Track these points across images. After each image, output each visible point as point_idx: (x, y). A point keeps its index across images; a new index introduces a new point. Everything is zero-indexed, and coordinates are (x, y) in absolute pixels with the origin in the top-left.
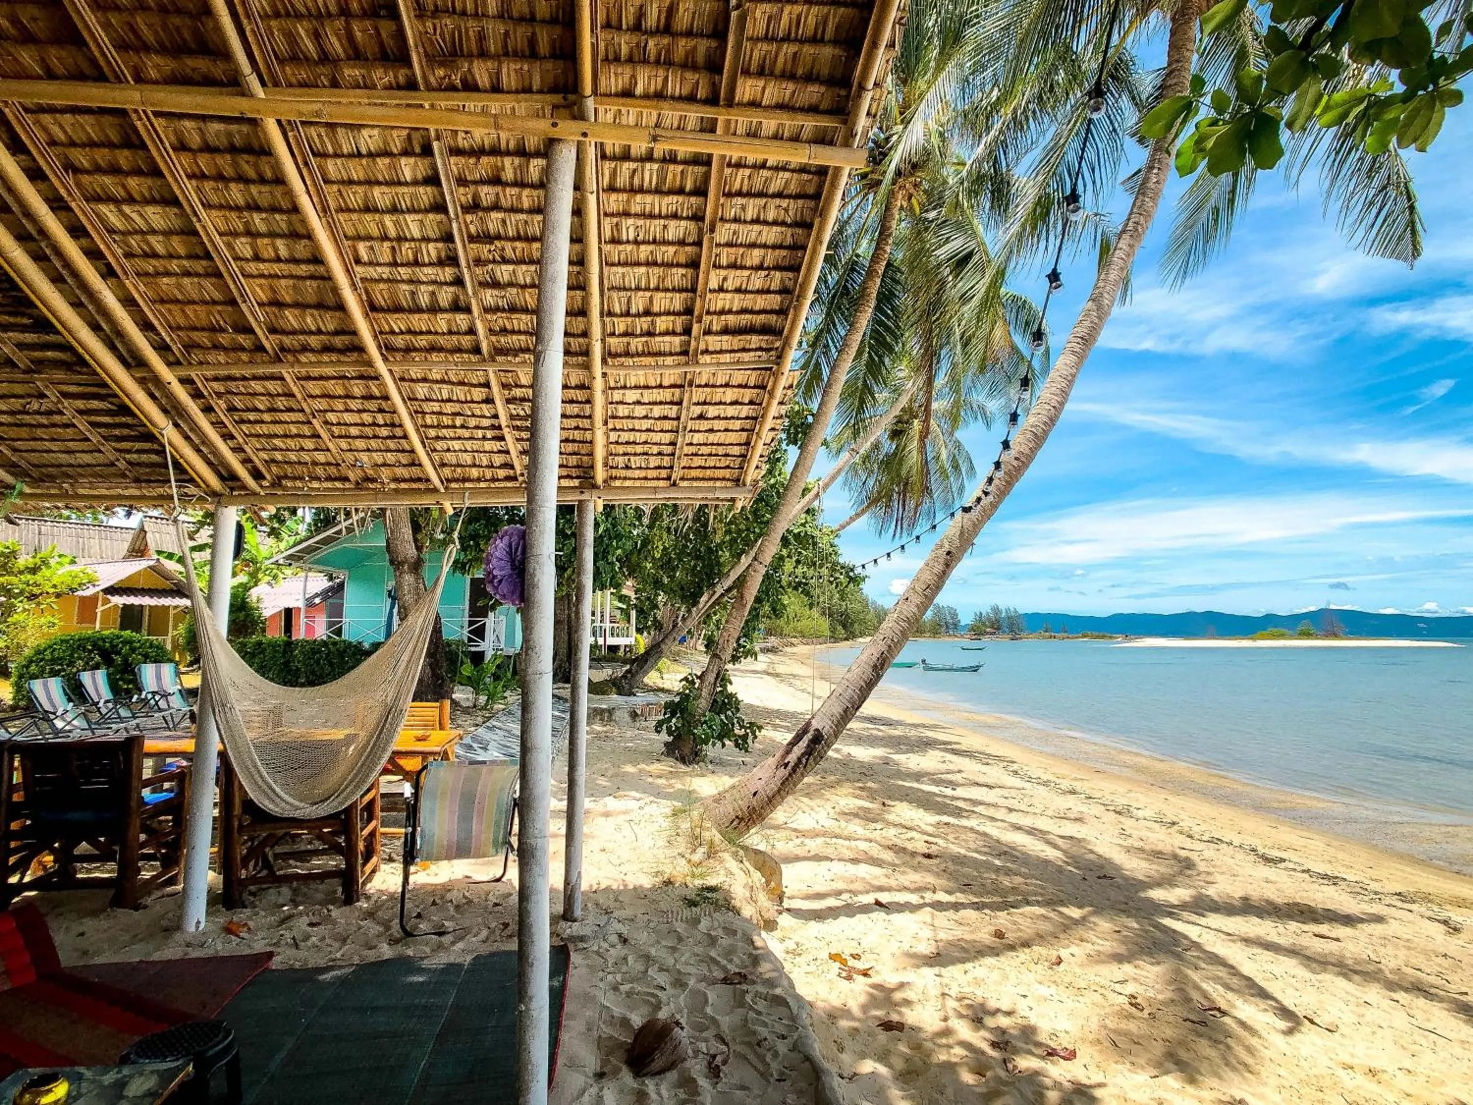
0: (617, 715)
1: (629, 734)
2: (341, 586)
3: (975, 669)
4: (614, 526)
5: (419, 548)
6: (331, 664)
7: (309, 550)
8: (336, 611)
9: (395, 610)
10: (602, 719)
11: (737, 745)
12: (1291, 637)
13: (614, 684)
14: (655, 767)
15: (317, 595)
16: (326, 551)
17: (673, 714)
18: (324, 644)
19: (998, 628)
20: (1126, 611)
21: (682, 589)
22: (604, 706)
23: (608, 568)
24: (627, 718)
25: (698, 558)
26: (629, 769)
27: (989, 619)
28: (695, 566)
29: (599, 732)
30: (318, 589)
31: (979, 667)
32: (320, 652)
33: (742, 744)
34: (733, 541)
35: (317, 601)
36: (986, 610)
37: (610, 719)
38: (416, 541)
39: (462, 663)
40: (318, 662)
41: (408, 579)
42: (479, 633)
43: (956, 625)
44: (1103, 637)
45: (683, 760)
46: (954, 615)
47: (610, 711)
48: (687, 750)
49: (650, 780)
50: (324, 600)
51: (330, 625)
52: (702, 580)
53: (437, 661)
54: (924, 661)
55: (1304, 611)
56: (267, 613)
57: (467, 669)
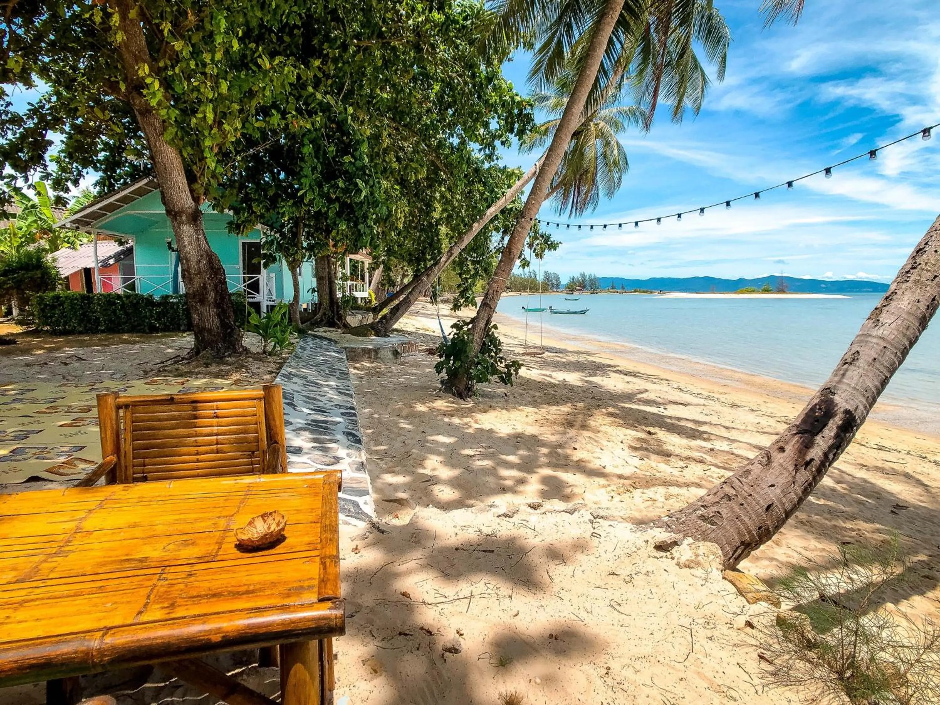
0: (382, 353)
1: (394, 369)
2: (130, 251)
3: (583, 312)
4: (372, 193)
5: (196, 200)
6: (127, 314)
7: (95, 216)
8: (129, 270)
9: (180, 269)
10: (369, 357)
11: (502, 380)
12: (758, 292)
13: (373, 328)
14: (440, 404)
15: (110, 257)
16: (111, 217)
17: (448, 358)
18: (119, 297)
19: (584, 287)
20: (658, 276)
21: (410, 255)
22: (370, 347)
23: (368, 231)
24: (390, 355)
25: (421, 231)
26: (420, 408)
27: (578, 281)
28: (420, 237)
29: (369, 369)
30: (112, 253)
31: (586, 311)
32: (115, 304)
33: (506, 379)
34: (450, 217)
35: (111, 262)
36: (577, 275)
37: (377, 358)
38: (192, 191)
39: (249, 314)
40: (114, 312)
41: (188, 230)
42: (255, 287)
43: (558, 285)
44: (646, 292)
45: (461, 396)
46: (557, 278)
47: (376, 351)
48: (462, 387)
49: (446, 420)
50: (116, 261)
51: (125, 280)
52: (425, 248)
53: (224, 311)
54: (550, 308)
55: (761, 276)
56: (65, 272)
57: (254, 319)
